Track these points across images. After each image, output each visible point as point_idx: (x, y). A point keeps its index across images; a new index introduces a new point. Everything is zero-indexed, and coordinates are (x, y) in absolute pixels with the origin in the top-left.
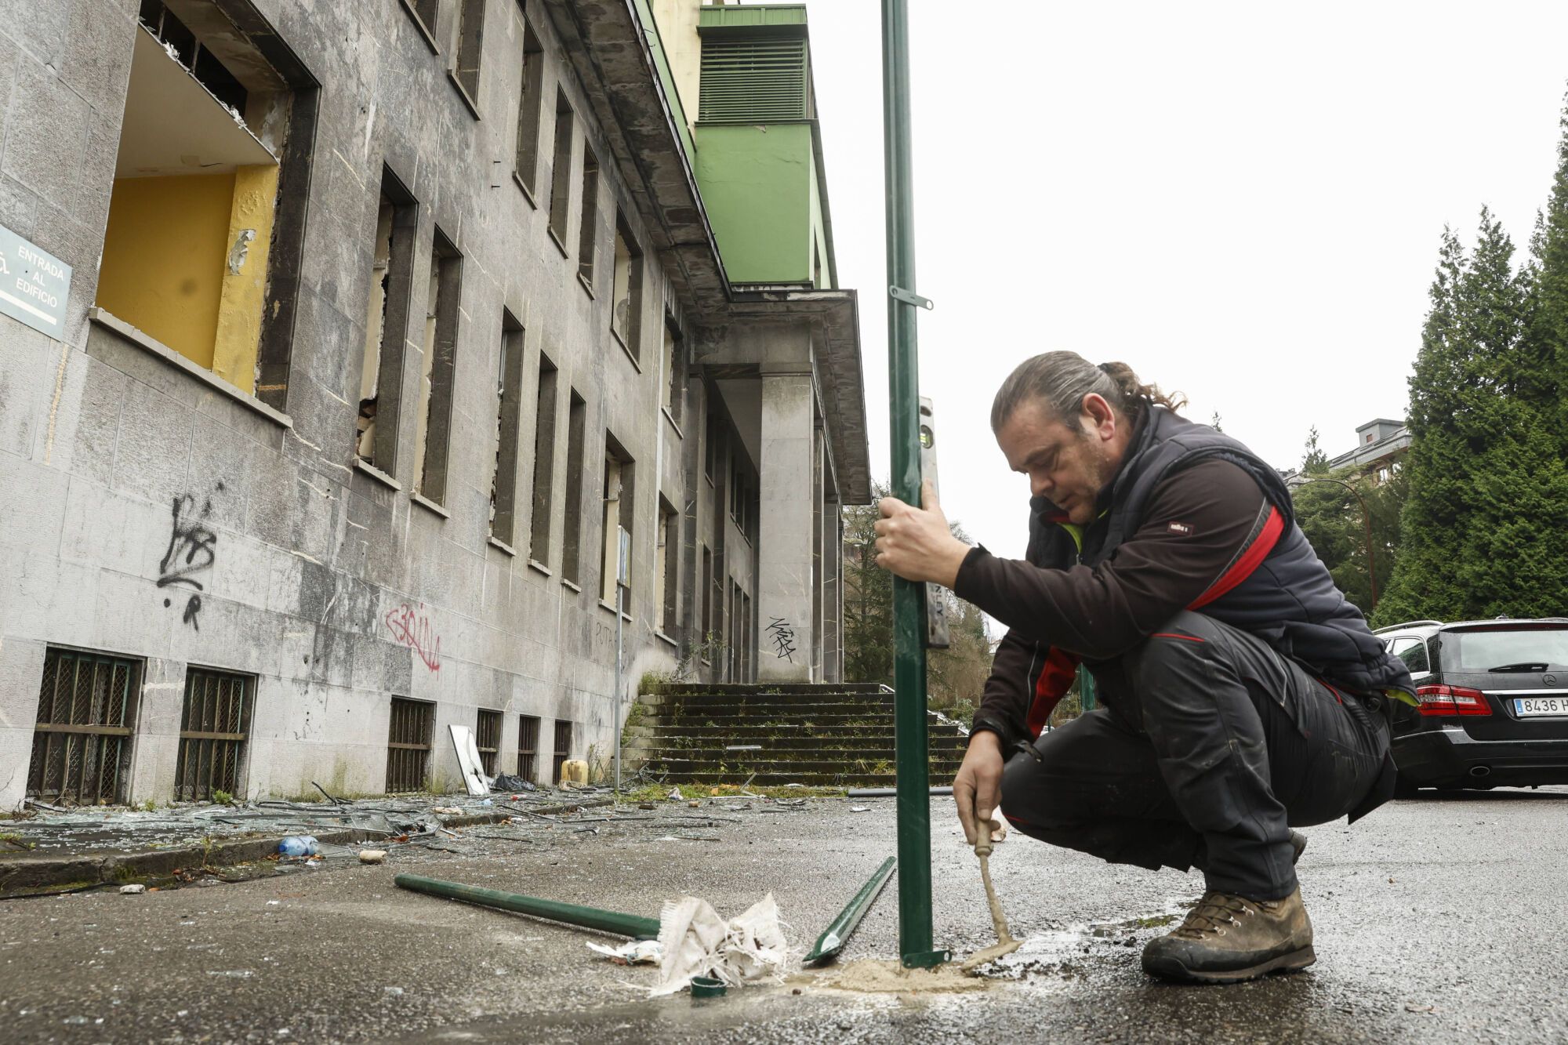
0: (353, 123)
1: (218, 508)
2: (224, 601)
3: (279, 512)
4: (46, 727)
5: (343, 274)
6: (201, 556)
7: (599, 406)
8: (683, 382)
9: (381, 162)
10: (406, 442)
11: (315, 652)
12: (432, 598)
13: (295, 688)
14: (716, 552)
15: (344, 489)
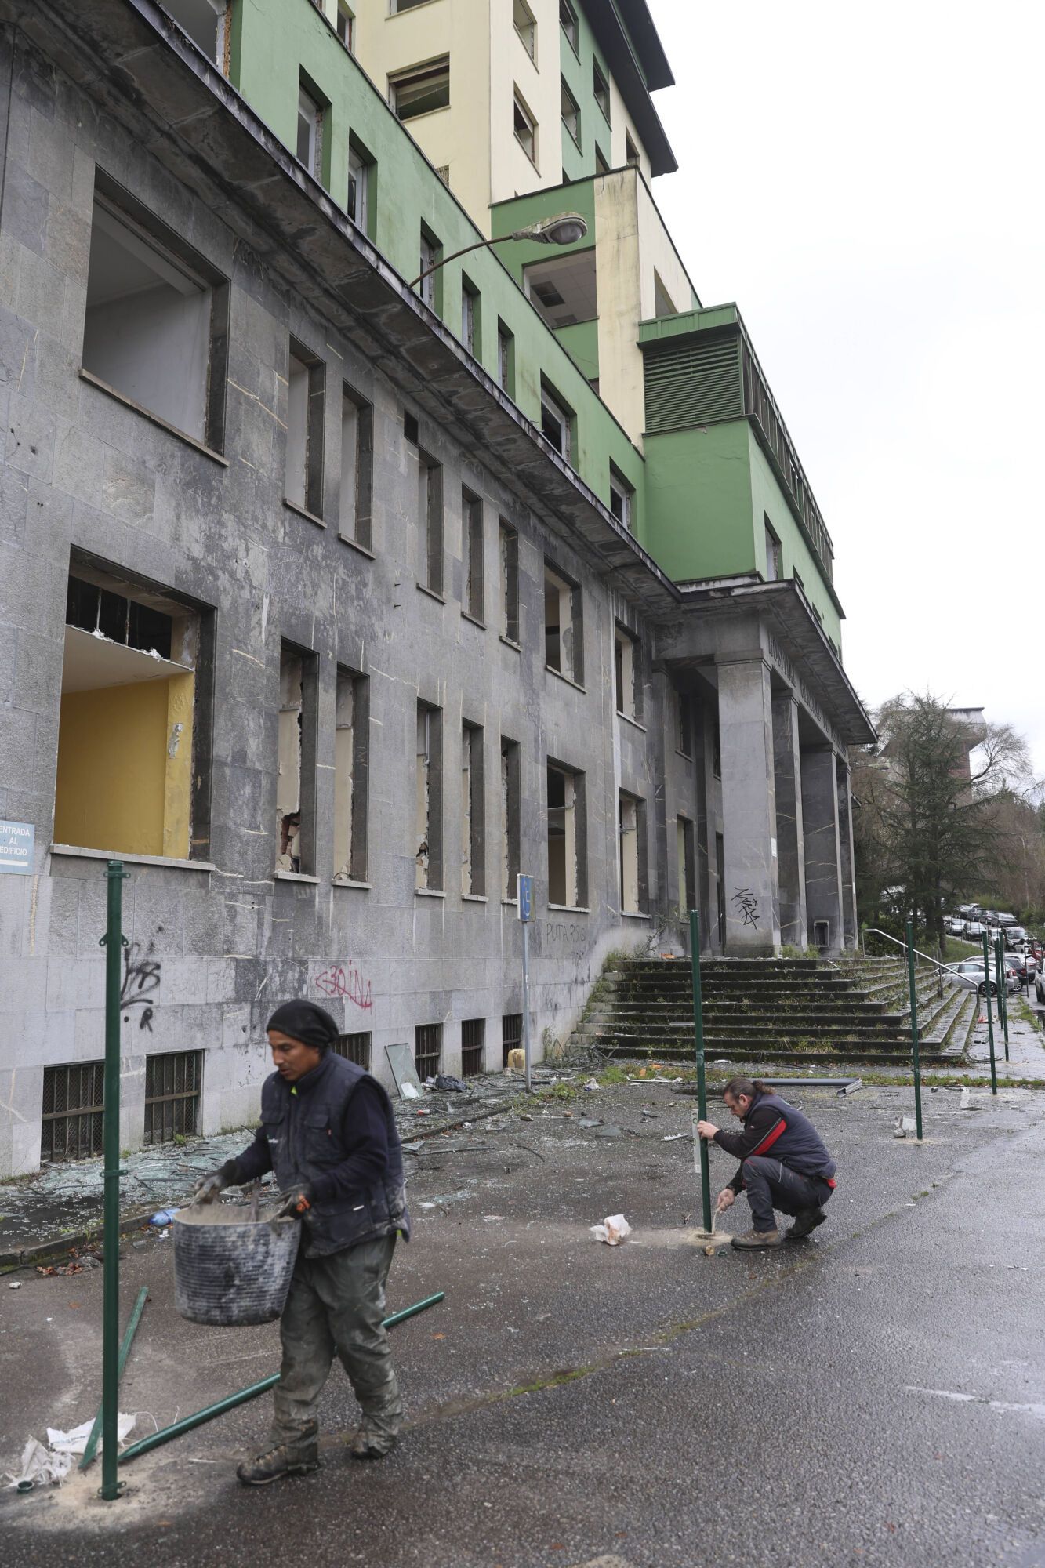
0: (248, 621)
1: (160, 943)
2: (171, 1006)
3: (212, 931)
4: (50, 1116)
5: (251, 740)
6: (150, 981)
7: (536, 740)
8: (644, 680)
9: (278, 639)
10: (324, 843)
11: (251, 1021)
12: (360, 954)
13: (236, 1051)
14: (699, 819)
15: (267, 898)
